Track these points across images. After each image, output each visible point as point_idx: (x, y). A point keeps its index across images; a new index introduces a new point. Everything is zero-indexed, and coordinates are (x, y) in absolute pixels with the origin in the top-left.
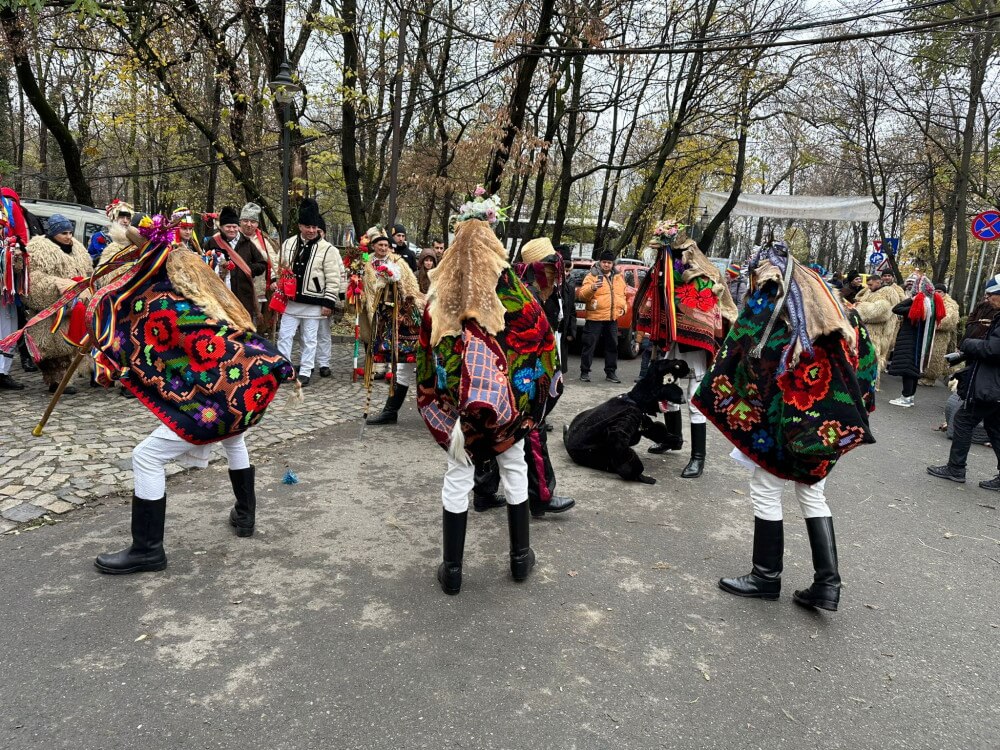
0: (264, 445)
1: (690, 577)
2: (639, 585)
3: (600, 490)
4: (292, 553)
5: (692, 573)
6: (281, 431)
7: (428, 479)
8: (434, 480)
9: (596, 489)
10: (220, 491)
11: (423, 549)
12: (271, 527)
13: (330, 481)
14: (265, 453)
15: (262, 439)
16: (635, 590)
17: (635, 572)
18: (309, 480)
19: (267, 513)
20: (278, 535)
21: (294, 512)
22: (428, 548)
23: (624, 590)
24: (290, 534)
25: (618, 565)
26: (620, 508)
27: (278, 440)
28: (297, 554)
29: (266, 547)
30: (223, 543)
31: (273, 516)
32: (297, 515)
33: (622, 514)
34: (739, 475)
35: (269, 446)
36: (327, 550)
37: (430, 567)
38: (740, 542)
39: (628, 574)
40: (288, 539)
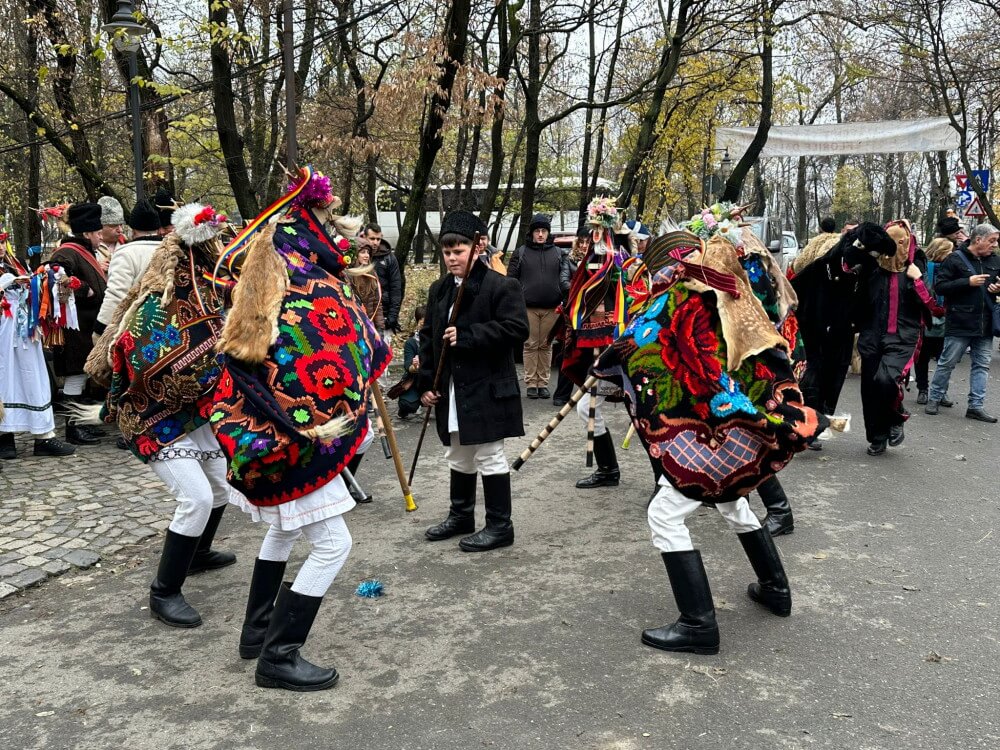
0: (132, 541)
1: (755, 674)
2: (685, 695)
3: (619, 559)
4: (182, 700)
5: (757, 668)
6: (155, 518)
7: (373, 567)
8: (381, 569)
9: (612, 559)
10: (71, 617)
11: (373, 674)
12: (149, 664)
13: (230, 585)
14: (134, 554)
15: (128, 534)
16: (680, 703)
17: (678, 675)
18: (199, 587)
19: (143, 643)
20: (161, 674)
21: (181, 638)
22: (381, 672)
23: (664, 703)
24: (178, 671)
25: (653, 667)
26: (648, 583)
27: (151, 532)
28: (190, 701)
29: (145, 693)
30: (81, 695)
31: (152, 647)
32: (186, 642)
33: (652, 591)
34: (809, 519)
35: (138, 543)
36: (233, 690)
37: (385, 700)
38: (819, 616)
39: (668, 680)
40: (175, 679)
